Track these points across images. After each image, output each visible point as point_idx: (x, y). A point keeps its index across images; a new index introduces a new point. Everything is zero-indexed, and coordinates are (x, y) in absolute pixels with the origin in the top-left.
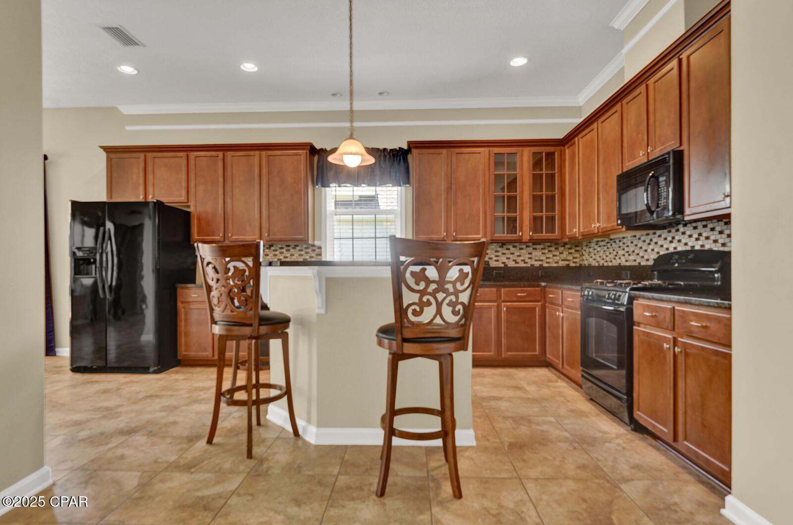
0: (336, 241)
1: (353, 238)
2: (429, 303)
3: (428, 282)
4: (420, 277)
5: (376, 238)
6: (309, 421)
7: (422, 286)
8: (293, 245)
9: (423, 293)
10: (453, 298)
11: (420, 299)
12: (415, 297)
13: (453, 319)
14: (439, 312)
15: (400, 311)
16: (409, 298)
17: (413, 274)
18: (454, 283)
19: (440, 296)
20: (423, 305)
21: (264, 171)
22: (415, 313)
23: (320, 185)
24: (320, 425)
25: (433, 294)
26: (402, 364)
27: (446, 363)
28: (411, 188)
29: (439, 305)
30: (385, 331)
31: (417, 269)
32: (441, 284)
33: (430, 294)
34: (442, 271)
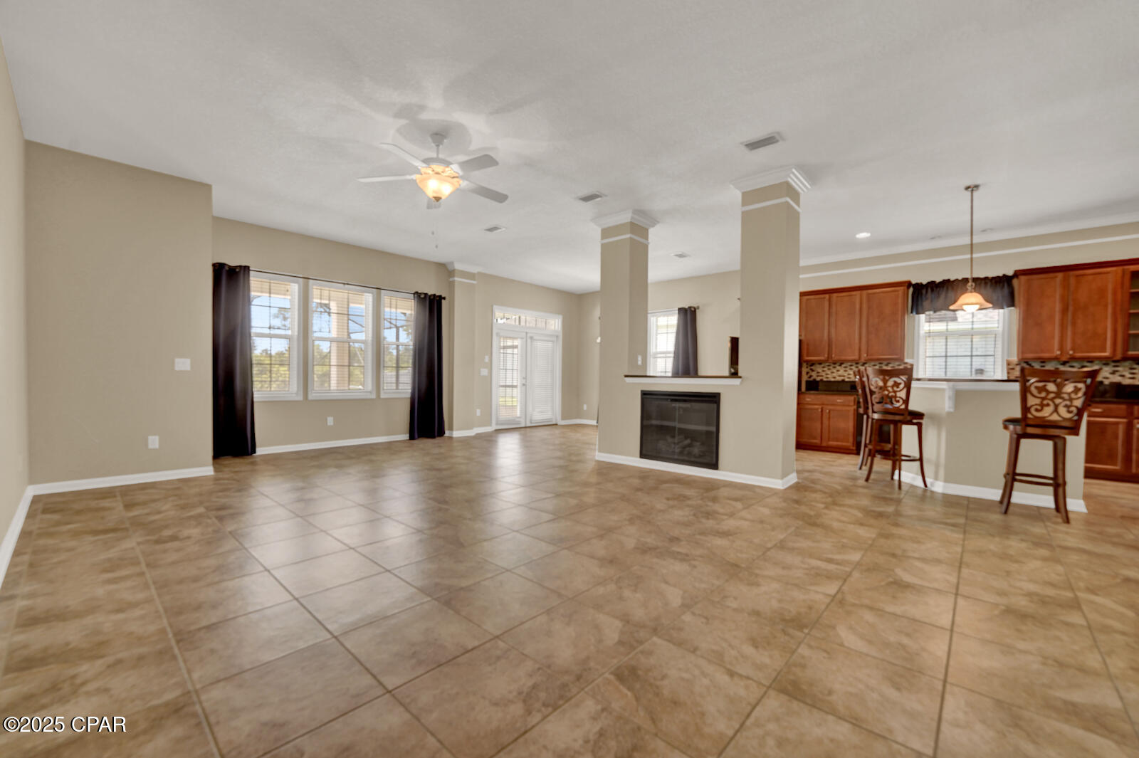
0: (928, 359)
1: (946, 356)
2: (1048, 405)
3: (1048, 392)
4: (1043, 389)
5: (972, 356)
6: (936, 478)
7: (1043, 395)
8: (885, 363)
9: (1043, 399)
10: (1068, 403)
11: (1042, 402)
12: (1038, 401)
13: (1068, 416)
14: (1056, 410)
15: (1025, 409)
16: (1032, 401)
17: (1036, 387)
18: (1069, 394)
19: (1058, 401)
20: (1042, 406)
21: (865, 306)
22: (1037, 410)
23: (914, 313)
24: (946, 481)
25: (1052, 400)
26: (1024, 442)
27: (1060, 443)
28: (1018, 311)
29: (1056, 406)
30: (1009, 422)
31: (1040, 384)
32: (1058, 394)
33: (1049, 399)
34: (1060, 386)
